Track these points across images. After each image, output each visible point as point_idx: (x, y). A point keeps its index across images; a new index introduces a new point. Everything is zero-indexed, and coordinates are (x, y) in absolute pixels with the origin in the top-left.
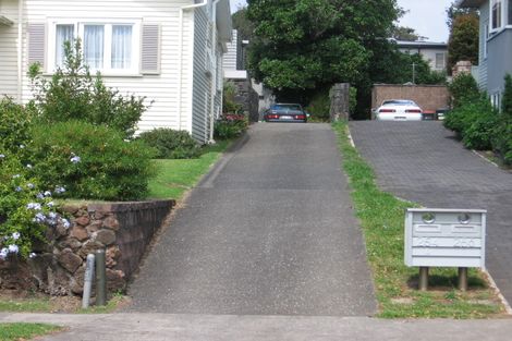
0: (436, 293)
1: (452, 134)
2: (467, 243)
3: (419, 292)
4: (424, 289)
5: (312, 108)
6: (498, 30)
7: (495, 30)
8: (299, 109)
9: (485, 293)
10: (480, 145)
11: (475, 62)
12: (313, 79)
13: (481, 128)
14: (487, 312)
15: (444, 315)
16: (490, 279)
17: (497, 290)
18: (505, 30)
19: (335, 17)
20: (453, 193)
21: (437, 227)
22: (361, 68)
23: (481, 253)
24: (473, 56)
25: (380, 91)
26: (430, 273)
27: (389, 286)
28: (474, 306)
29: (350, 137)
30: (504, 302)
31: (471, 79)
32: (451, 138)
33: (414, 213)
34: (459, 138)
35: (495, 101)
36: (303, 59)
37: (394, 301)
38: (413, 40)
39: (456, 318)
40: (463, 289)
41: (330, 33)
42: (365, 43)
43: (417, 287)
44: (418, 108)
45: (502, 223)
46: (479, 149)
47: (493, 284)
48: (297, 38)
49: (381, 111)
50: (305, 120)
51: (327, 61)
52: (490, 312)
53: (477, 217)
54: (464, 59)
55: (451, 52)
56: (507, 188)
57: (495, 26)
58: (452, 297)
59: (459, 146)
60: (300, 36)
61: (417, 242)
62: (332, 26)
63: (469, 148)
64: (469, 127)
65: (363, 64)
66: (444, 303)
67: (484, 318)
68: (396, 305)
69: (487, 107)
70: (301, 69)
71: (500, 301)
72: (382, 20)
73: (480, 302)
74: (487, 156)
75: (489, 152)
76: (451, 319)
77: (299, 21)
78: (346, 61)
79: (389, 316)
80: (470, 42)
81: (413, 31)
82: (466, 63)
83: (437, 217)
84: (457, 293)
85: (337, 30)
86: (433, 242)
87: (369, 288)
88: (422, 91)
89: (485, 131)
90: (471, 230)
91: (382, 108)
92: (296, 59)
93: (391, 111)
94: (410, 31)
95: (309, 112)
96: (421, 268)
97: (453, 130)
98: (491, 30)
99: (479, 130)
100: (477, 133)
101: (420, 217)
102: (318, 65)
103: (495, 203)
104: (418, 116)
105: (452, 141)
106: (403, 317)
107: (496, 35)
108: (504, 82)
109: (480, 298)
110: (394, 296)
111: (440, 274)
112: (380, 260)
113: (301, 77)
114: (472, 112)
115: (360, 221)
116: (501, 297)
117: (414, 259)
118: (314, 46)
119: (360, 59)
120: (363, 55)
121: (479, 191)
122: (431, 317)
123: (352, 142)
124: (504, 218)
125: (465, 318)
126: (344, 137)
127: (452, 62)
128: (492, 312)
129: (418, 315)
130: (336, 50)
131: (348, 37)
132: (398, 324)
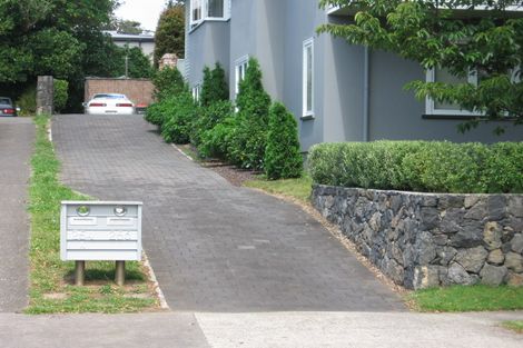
0: (92, 288)
1: (154, 127)
2: (124, 236)
3: (75, 287)
4: (80, 283)
5: (24, 102)
6: (199, 22)
7: (196, 22)
8: (8, 103)
9: (142, 286)
10: (179, 138)
11: (181, 55)
12: (23, 72)
13: (181, 122)
14: (139, 306)
15: (94, 310)
16: (151, 273)
17: (157, 284)
18: (205, 22)
19: (46, 9)
20: (134, 186)
21: (92, 220)
22: (74, 61)
23: (138, 246)
24: (178, 49)
25: (93, 84)
26: (87, 267)
27: (44, 281)
28: (127, 299)
29: (50, 131)
30: (161, 296)
31: (176, 72)
32: (153, 131)
33: (68, 205)
34: (159, 132)
35: (196, 95)
36: (13, 51)
37: (46, 296)
38: (138, 34)
39: (106, 312)
40: (120, 283)
41: (42, 24)
42: (79, 36)
43: (73, 282)
44: (129, 102)
45: (177, 216)
46: (179, 143)
47: (153, 278)
48: (7, 30)
49: (92, 105)
50: (15, 114)
51: (38, 54)
52: (143, 306)
53: (134, 209)
54: (171, 52)
55: (158, 45)
56: (191, 181)
57: (196, 18)
58: (107, 291)
59: (158, 140)
60: (11, 28)
61: (71, 236)
62: (43, 17)
63: (168, 142)
64: (168, 120)
65: (75, 57)
66: (98, 297)
67: (135, 311)
68: (47, 301)
69: (189, 101)
70: (11, 61)
71: (156, 294)
72: (95, 12)
73: (135, 296)
74: (184, 150)
75: (187, 146)
76: (100, 314)
77: (9, 12)
78: (58, 54)
79: (37, 312)
80: (177, 35)
81: (138, 24)
82: (171, 55)
83: (92, 209)
84: (113, 287)
85: (48, 22)
86: (87, 235)
87: (24, 284)
88: (135, 85)
89: (184, 124)
90: (127, 223)
91: (93, 101)
92: (6, 51)
93: (101, 105)
94: (136, 24)
95: (20, 106)
96: (77, 262)
97: (154, 123)
98: (192, 22)
99: (178, 124)
100: (176, 127)
101: (75, 209)
102: (30, 58)
103: (174, 196)
104: (129, 111)
105: (153, 134)
106: (52, 312)
107: (196, 27)
108: (203, 75)
109: (137, 292)
110: (48, 291)
111: (99, 268)
112: (42, 254)
113: (12, 70)
114: (174, 105)
115: (30, 216)
116: (158, 290)
117: (69, 253)
118: (25, 38)
119: (72, 52)
120: (75, 48)
121: (161, 185)
122: (80, 312)
123: (50, 136)
124: (178, 211)
125: (115, 312)
126: (44, 130)
127: (159, 54)
128: (144, 306)
129: (67, 310)
130: (48, 42)
131: (60, 30)
132: (43, 319)
